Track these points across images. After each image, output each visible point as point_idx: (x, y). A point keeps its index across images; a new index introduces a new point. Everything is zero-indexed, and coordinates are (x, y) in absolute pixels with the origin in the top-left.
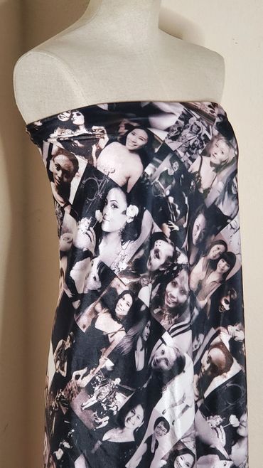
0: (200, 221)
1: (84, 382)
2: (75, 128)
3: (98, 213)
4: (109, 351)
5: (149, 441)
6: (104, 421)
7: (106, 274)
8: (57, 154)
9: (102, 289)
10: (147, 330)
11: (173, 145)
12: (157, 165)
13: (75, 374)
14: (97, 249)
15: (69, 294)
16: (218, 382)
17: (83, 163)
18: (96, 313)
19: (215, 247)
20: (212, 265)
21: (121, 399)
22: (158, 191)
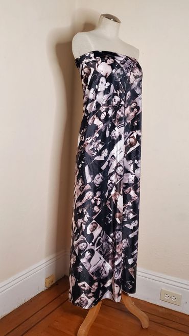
0: (129, 93)
1: (89, 141)
2: (91, 58)
3: (97, 86)
4: (98, 131)
5: (109, 162)
6: (95, 154)
7: (98, 105)
8: (85, 68)
9: (97, 111)
10: (110, 125)
11: (122, 66)
12: (117, 70)
13: (86, 139)
14: (96, 98)
15: (86, 115)
16: (132, 149)
17: (93, 70)
18: (94, 119)
19: (133, 104)
20: (132, 110)
21: (101, 146)
22: (116, 79)
